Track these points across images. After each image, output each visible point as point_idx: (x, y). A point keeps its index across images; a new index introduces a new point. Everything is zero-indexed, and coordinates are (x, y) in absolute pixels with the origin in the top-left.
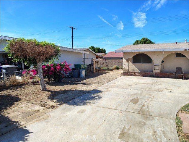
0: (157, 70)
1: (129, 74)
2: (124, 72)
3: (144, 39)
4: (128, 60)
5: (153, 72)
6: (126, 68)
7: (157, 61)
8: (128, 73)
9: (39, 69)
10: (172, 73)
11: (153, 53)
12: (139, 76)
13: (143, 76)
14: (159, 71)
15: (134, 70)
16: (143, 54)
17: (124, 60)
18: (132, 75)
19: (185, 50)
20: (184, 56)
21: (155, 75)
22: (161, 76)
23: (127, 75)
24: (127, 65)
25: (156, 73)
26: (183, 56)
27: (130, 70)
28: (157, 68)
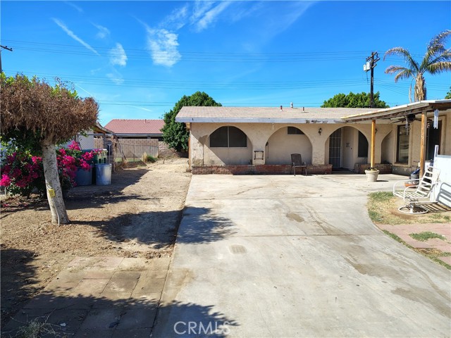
0: (259, 161)
1: (205, 170)
2: (194, 167)
3: (199, 94)
4: (202, 141)
5: (252, 163)
6: (197, 157)
7: (258, 141)
9: (50, 163)
10: (284, 165)
12: (226, 173)
13: (235, 174)
14: (262, 162)
15: (213, 162)
16: (230, 127)
17: (193, 139)
18: (211, 173)
19: (307, 122)
20: (302, 133)
21: (255, 170)
22: (267, 170)
23: (201, 173)
24: (198, 150)
25: (258, 166)
26: (299, 132)
27: (207, 163)
28: (259, 155)
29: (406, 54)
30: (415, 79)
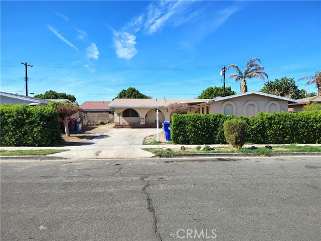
2: (115, 125)
3: (131, 89)
4: (119, 115)
5: (139, 124)
6: (117, 121)
7: (142, 115)
8: (119, 126)
10: (153, 125)
11: (139, 108)
12: (129, 128)
13: (132, 128)
14: (144, 123)
15: (124, 123)
16: (131, 109)
17: (116, 114)
18: (123, 128)
19: (160, 107)
22: (146, 127)
23: (118, 128)
24: (118, 119)
25: (142, 125)
27: (121, 124)
28: (142, 120)
29: (237, 68)
30: (241, 81)
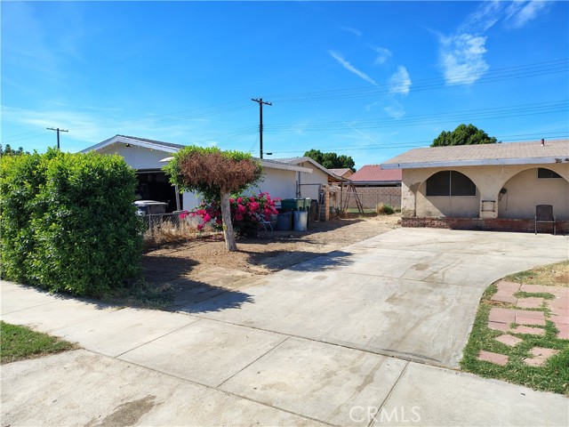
0: (489, 213)
1: (417, 222)
2: (403, 219)
4: (414, 189)
5: (478, 216)
6: (408, 208)
7: (488, 188)
8: (413, 220)
10: (527, 220)
11: (478, 169)
12: (443, 227)
13: (454, 228)
14: (494, 215)
15: (430, 213)
16: (452, 172)
17: (404, 188)
18: (424, 226)
19: (558, 161)
21: (483, 224)
22: (500, 226)
23: (411, 226)
24: (410, 200)
25: (487, 220)
27: (420, 214)
28: (488, 206)
